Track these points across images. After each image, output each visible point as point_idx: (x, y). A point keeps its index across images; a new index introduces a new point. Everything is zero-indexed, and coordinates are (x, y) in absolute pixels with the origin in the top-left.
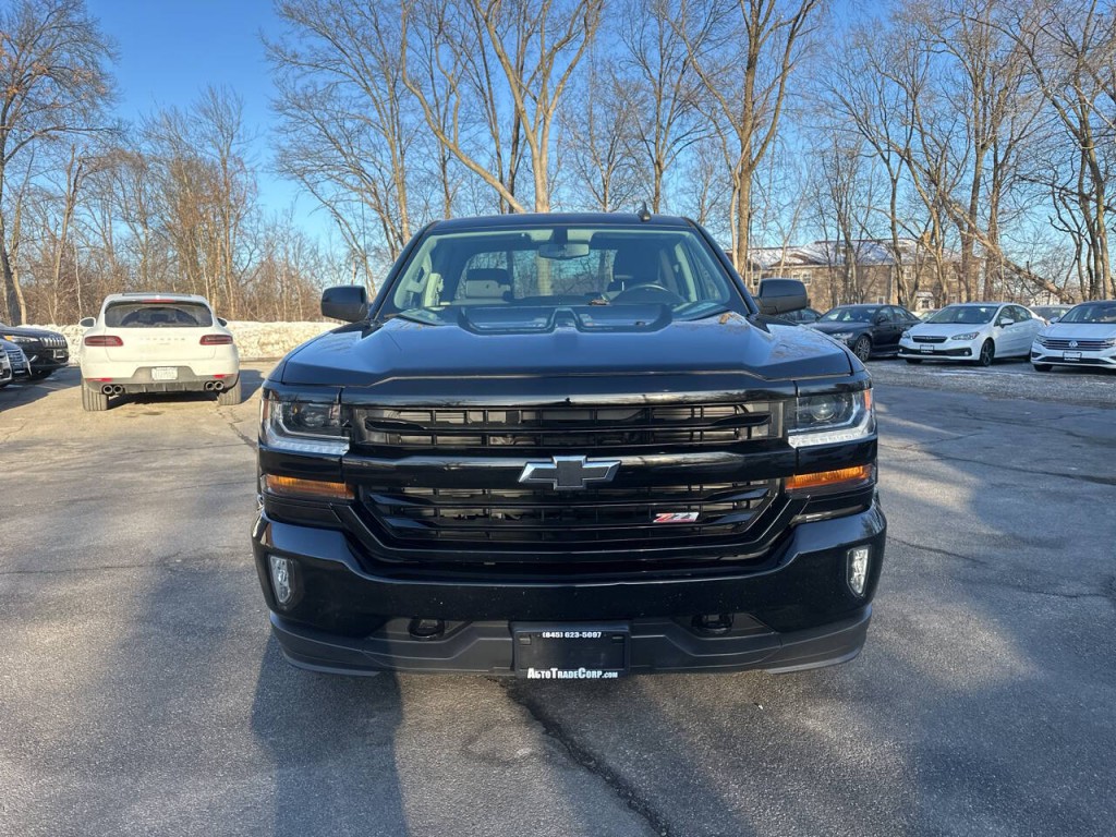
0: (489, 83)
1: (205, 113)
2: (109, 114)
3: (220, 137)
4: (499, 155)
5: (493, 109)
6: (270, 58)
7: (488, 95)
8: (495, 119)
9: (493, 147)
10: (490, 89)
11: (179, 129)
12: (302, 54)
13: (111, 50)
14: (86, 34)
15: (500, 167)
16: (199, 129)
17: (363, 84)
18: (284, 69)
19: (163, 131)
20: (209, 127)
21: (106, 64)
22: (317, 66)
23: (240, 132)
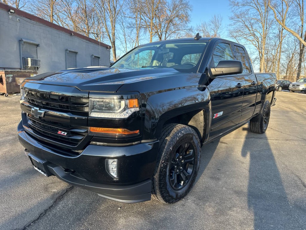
0: (303, 2)
1: (212, 22)
2: (190, 25)
3: (216, 29)
4: (302, 26)
5: (303, 11)
6: (230, 5)
7: (302, 6)
8: (303, 14)
9: (301, 23)
10: (303, 4)
11: (206, 27)
12: (240, 2)
13: (191, 9)
14: (186, 5)
15: (302, 30)
16: (210, 27)
17: (257, 8)
18: (234, 7)
19: (201, 28)
20: (213, 26)
21: (189, 13)
22: (244, 5)
23: (221, 27)
